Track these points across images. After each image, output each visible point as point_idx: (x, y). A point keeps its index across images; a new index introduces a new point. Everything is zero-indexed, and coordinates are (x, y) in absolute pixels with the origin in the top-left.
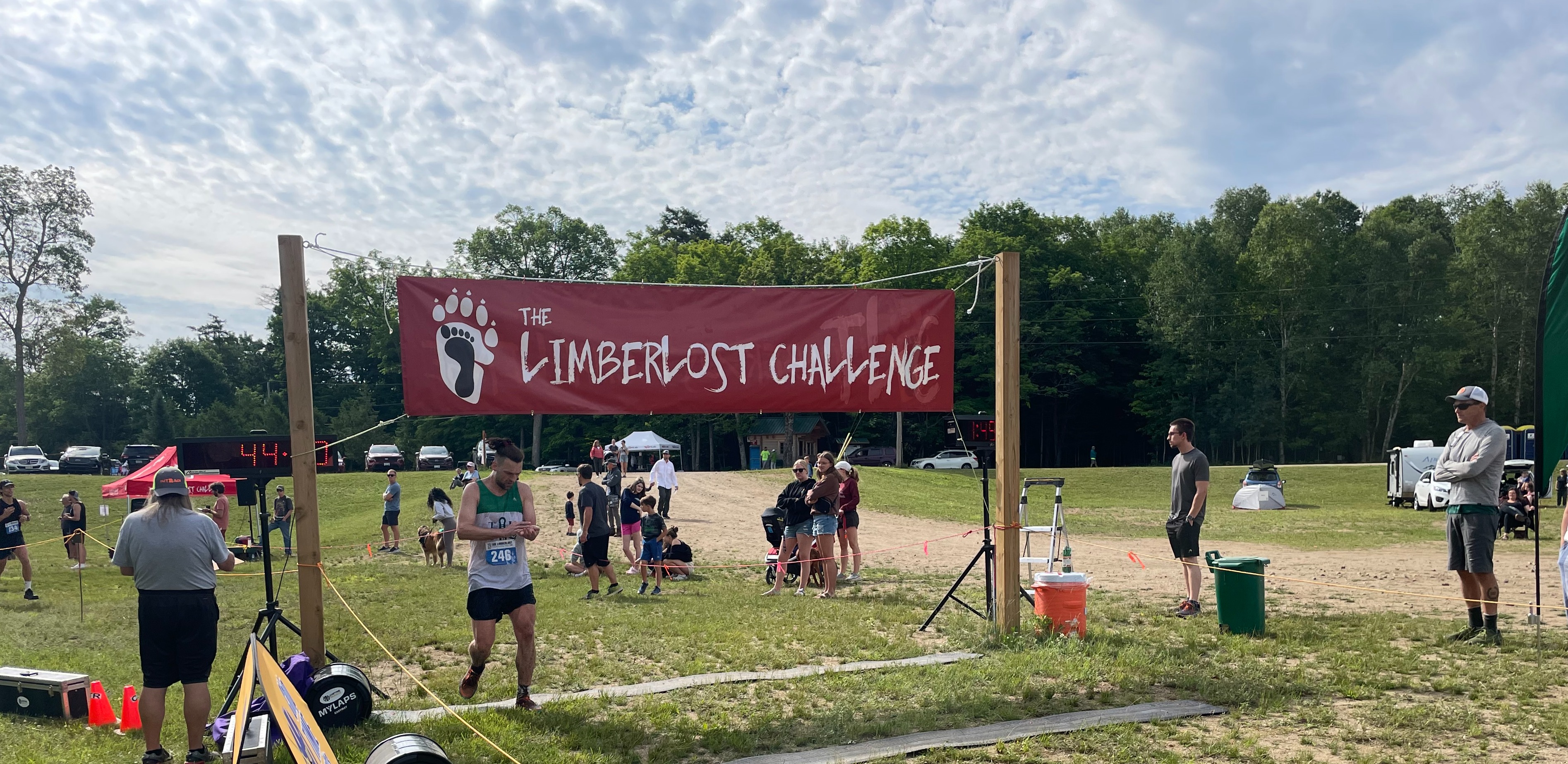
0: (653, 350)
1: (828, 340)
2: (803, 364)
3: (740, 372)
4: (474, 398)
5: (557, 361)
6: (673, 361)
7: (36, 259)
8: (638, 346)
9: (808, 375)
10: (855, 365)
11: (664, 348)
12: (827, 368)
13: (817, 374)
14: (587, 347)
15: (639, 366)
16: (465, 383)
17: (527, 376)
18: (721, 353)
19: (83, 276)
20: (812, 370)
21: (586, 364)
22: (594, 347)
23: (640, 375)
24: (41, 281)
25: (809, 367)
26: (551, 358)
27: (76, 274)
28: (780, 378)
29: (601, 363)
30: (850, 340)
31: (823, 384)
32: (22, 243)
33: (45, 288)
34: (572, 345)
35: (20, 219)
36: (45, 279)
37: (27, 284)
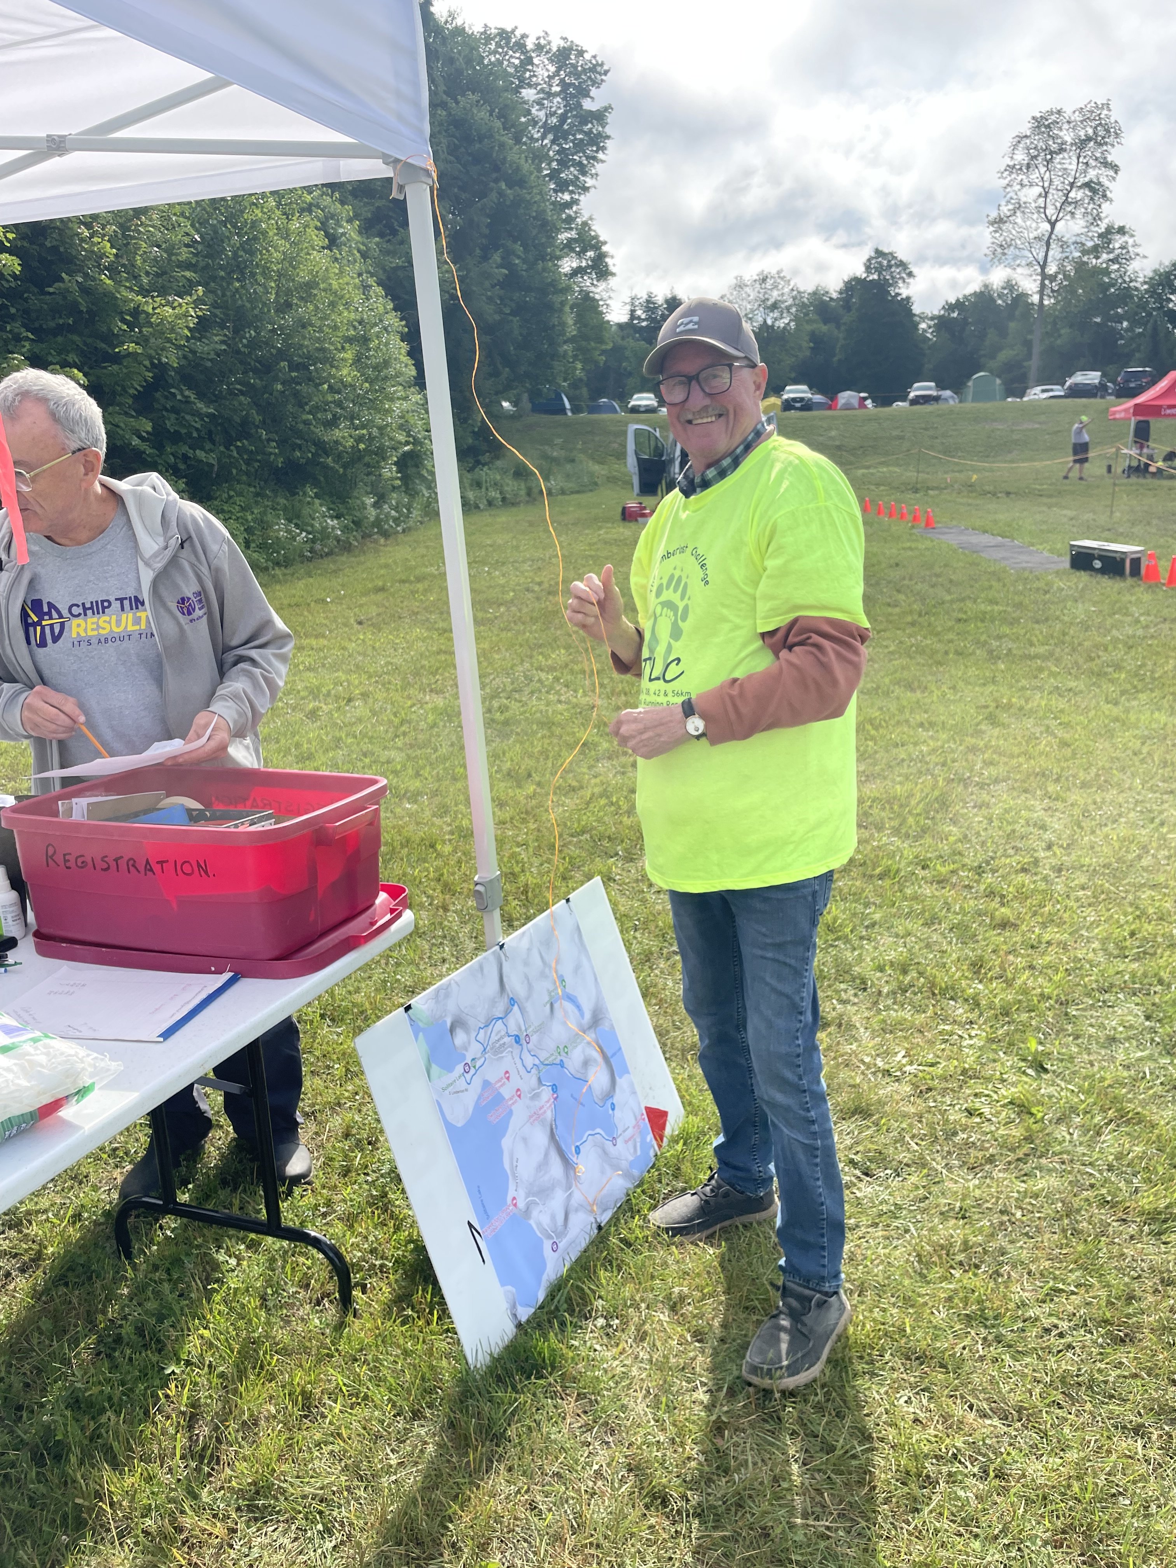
7: (1067, 196)
19: (1106, 206)
24: (1068, 217)
27: (1100, 206)
32: (1057, 182)
33: (1071, 223)
35: (1058, 158)
36: (1072, 214)
37: (1056, 221)
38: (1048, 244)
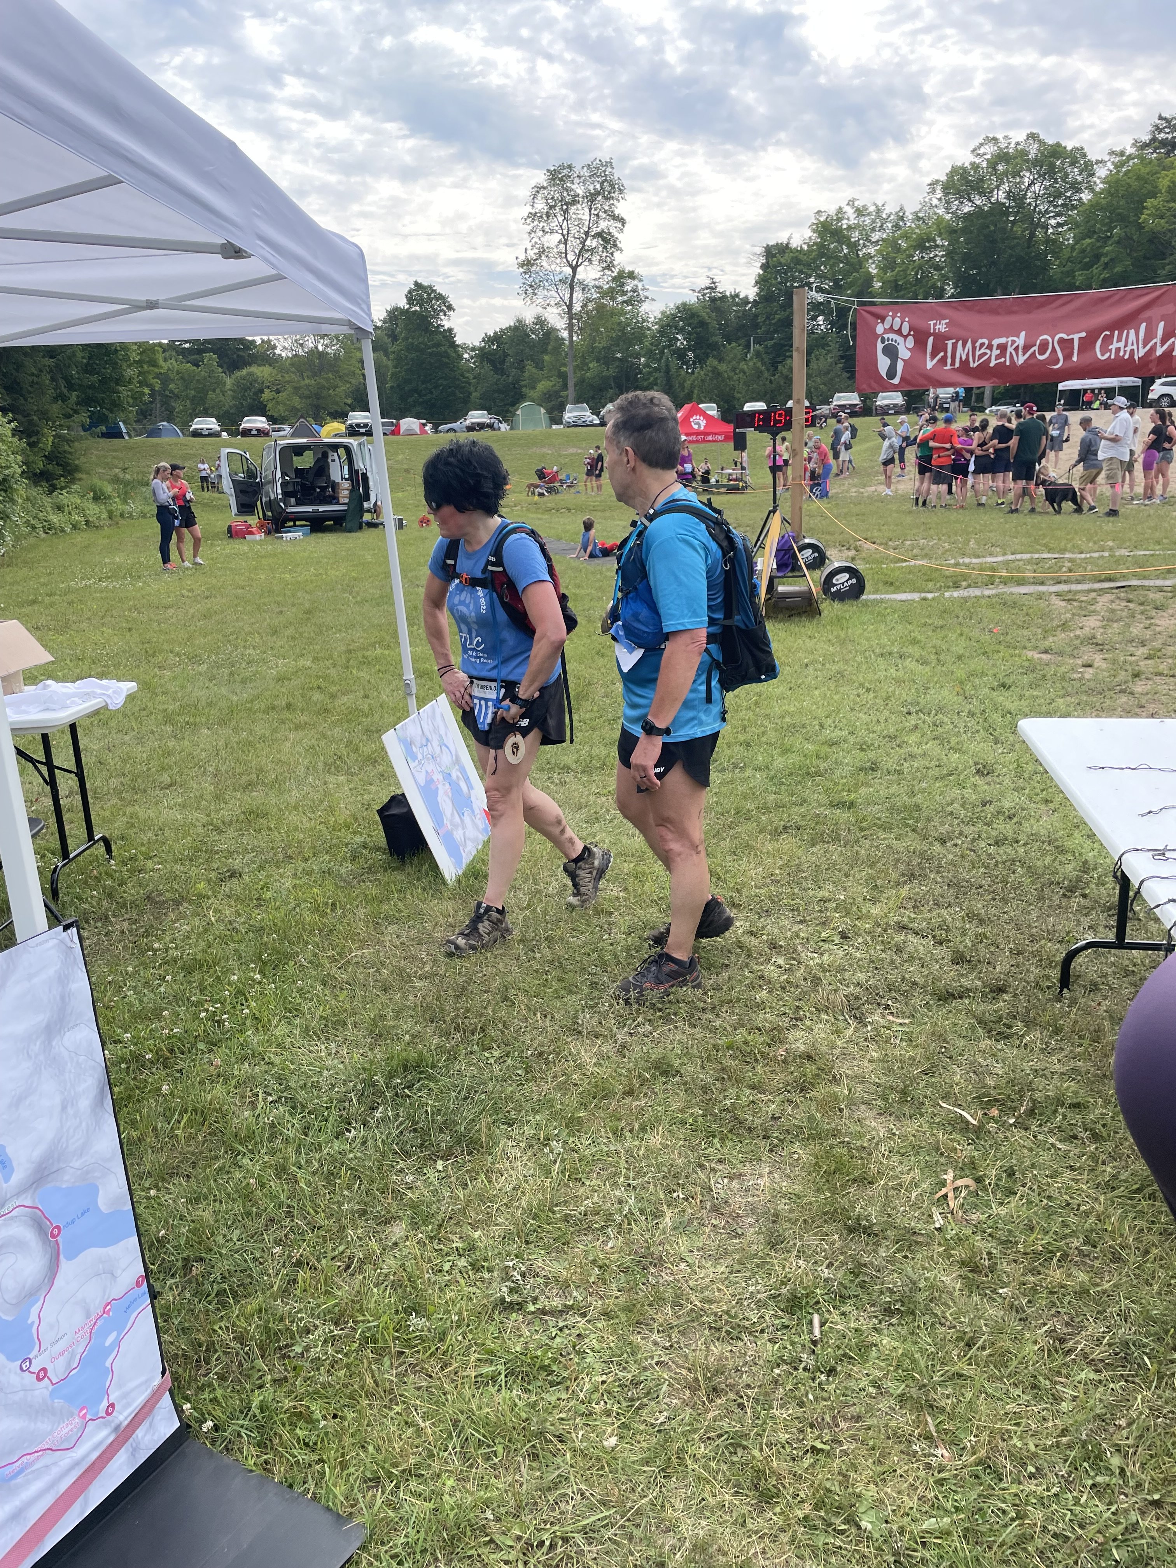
0: (1013, 342)
1: (1144, 325)
2: (1121, 345)
3: (1072, 354)
4: (896, 381)
5: (949, 354)
6: (1026, 348)
7: (583, 243)
8: (1003, 340)
9: (1125, 352)
10: (1164, 341)
11: (1021, 341)
12: (1141, 345)
13: (1132, 350)
14: (969, 344)
15: (1003, 353)
16: (892, 373)
17: (930, 364)
18: (1061, 341)
19: (617, 254)
20: (1128, 349)
21: (968, 354)
22: (974, 343)
23: (1003, 360)
24: (586, 263)
25: (1126, 346)
26: (946, 353)
27: (612, 254)
28: (1103, 355)
29: (978, 353)
30: (1162, 323)
31: (1136, 358)
32: (574, 230)
33: (589, 268)
34: (960, 343)
35: (572, 209)
36: (590, 261)
37: (577, 266)
38: (572, 288)
